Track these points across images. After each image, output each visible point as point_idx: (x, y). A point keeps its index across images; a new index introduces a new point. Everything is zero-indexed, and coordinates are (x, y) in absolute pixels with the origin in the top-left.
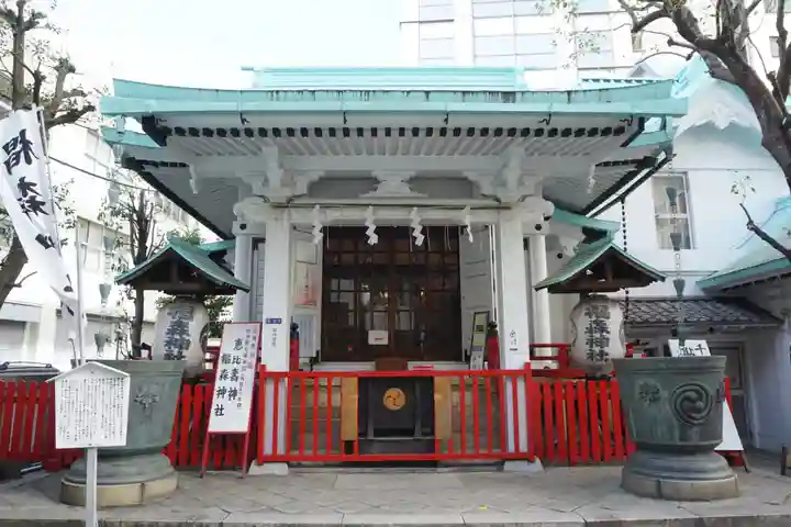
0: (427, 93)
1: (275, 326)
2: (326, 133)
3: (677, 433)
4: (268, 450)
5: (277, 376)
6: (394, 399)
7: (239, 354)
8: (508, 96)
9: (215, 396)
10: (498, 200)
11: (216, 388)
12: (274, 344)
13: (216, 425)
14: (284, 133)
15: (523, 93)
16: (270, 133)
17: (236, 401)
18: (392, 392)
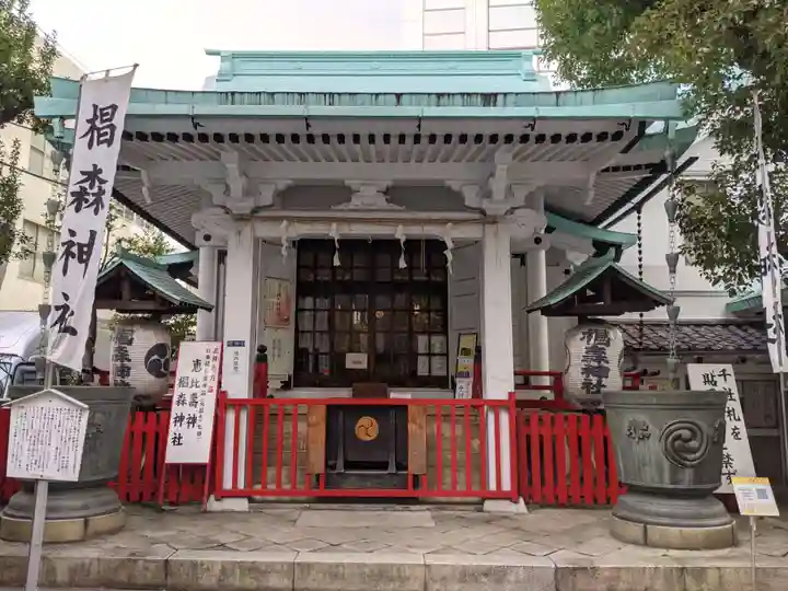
0: (399, 96)
1: (238, 349)
2: (288, 139)
3: (667, 475)
4: (228, 485)
5: (238, 405)
6: (367, 429)
7: (199, 376)
8: (489, 98)
9: (172, 424)
10: (483, 212)
11: (173, 415)
12: (236, 368)
13: (173, 455)
14: (242, 139)
15: (505, 94)
16: (227, 139)
17: (196, 429)
18: (365, 421)
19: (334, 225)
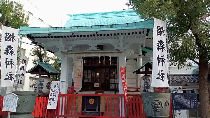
1: (63, 83)
3: (153, 113)
4: (60, 114)
5: (63, 95)
6: (92, 101)
7: (55, 89)
8: (112, 26)
9: (49, 100)
10: (119, 51)
11: (49, 98)
13: (49, 107)
15: (115, 25)
17: (54, 101)
18: (91, 99)
19: (85, 54)
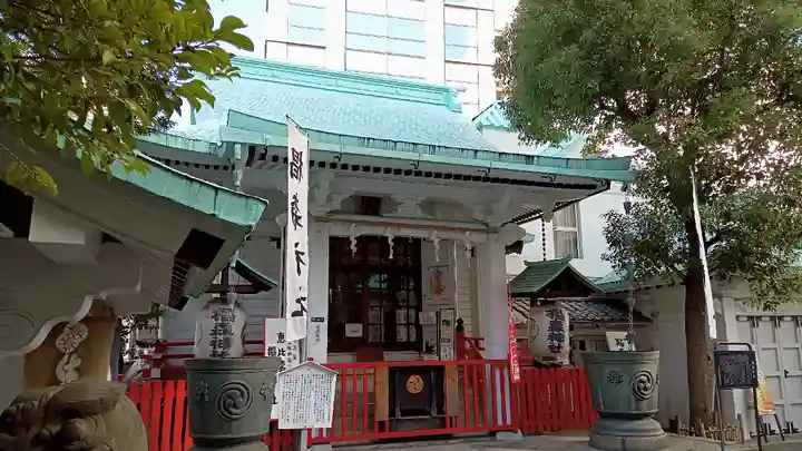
0: (476, 152)
1: (318, 323)
3: (633, 406)
6: (415, 384)
7: (283, 346)
8: (529, 159)
10: (487, 225)
14: (371, 170)
15: (538, 157)
16: (361, 169)
18: (413, 378)
19: (389, 228)
